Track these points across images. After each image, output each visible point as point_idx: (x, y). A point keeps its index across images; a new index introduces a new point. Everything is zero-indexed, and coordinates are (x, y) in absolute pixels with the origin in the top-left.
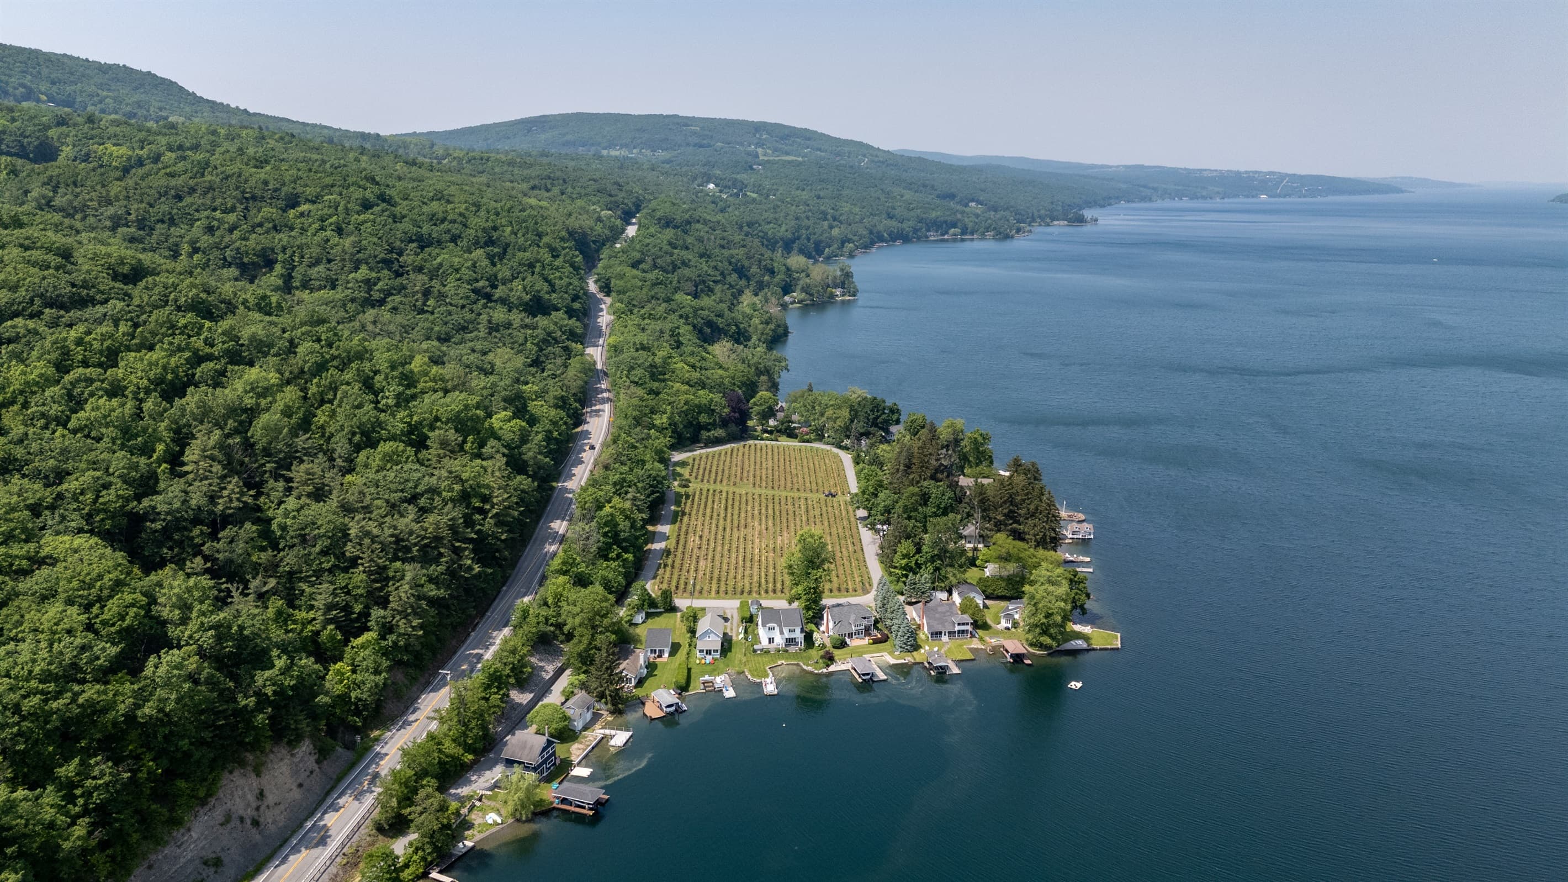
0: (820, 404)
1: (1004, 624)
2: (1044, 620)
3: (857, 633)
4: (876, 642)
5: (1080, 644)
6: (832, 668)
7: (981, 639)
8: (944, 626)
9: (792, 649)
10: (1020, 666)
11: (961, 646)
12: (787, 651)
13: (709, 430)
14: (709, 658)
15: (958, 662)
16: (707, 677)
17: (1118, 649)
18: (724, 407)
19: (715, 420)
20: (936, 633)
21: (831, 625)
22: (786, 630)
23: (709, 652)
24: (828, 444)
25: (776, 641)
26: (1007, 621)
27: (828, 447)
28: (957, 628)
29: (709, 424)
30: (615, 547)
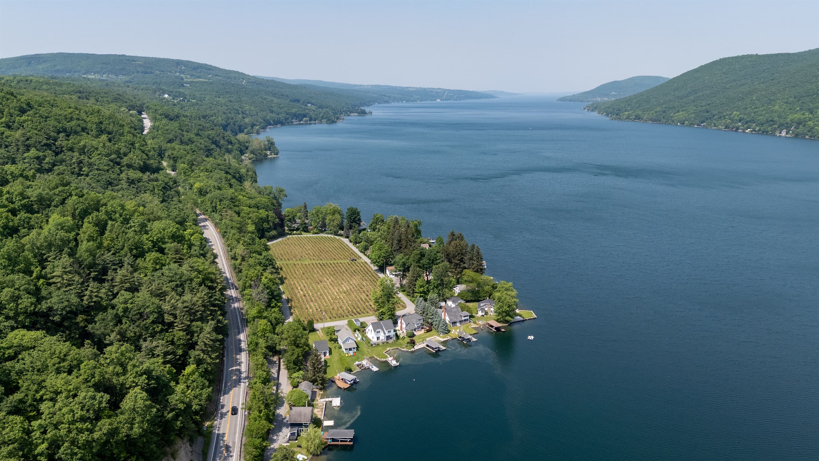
0: (322, 213)
1: (480, 313)
2: (508, 309)
3: (418, 328)
4: (428, 331)
5: (518, 318)
6: (416, 347)
7: (475, 323)
8: (457, 319)
9: (390, 341)
10: (500, 332)
11: (468, 327)
12: (388, 343)
13: (269, 232)
14: (351, 353)
15: (474, 335)
16: (357, 363)
17: (535, 318)
18: (275, 218)
19: (270, 226)
20: (454, 323)
21: (404, 326)
22: (386, 332)
23: (350, 349)
24: (328, 234)
25: (380, 338)
26: (482, 312)
27: (329, 236)
28: (463, 319)
29: (268, 228)
30: (273, 300)
